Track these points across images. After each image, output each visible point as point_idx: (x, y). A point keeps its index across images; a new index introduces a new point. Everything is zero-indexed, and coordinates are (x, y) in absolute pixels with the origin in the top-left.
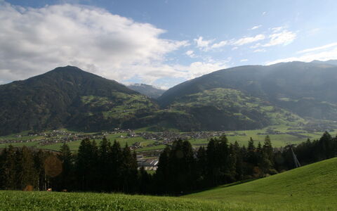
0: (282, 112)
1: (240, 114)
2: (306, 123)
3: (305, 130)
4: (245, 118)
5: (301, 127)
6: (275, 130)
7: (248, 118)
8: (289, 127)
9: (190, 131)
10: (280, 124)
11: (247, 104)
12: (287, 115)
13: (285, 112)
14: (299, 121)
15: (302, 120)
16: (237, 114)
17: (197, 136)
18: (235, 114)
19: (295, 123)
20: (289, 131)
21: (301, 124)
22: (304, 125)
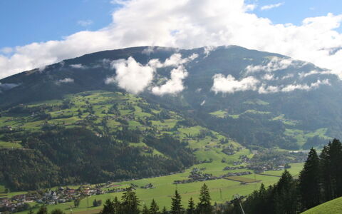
0: (214, 138)
1: (142, 144)
2: (251, 156)
3: (250, 168)
4: (151, 152)
5: (244, 164)
6: (203, 172)
7: (156, 152)
8: (226, 165)
9: (33, 188)
10: (211, 160)
11: (154, 123)
12: (222, 142)
13: (220, 137)
14: (241, 153)
15: (244, 151)
16: (136, 145)
17: (51, 198)
18: (131, 144)
19: (235, 157)
20: (226, 172)
21: (244, 158)
22: (248, 159)
